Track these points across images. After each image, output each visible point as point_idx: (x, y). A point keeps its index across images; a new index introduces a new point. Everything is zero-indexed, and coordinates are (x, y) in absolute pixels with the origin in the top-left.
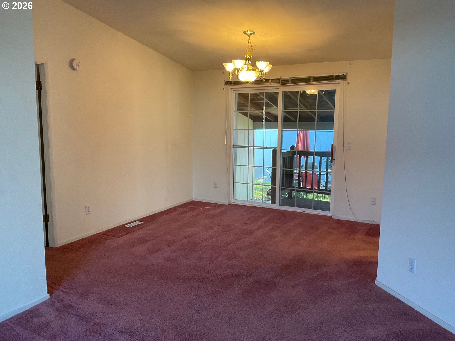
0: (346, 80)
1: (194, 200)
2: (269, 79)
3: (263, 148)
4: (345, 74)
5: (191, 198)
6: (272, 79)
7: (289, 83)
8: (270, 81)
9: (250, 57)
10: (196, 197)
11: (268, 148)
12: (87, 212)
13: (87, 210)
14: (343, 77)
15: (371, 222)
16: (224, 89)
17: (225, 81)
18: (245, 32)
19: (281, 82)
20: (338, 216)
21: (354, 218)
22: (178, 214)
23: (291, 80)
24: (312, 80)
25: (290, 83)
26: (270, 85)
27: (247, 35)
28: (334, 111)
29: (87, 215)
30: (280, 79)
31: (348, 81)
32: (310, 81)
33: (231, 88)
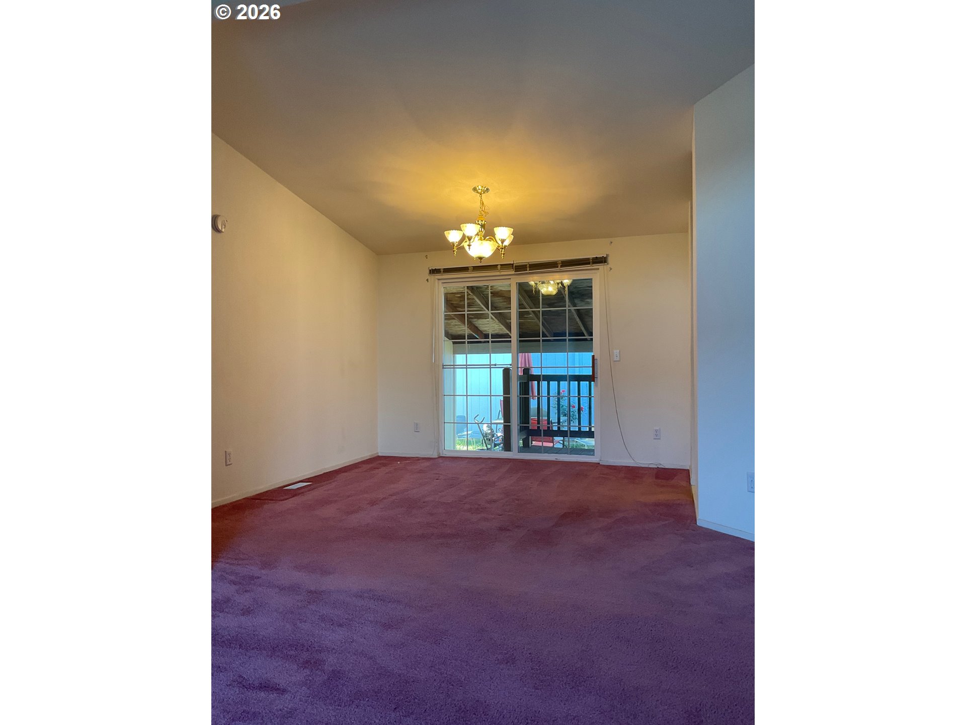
0: (608, 264)
1: (380, 454)
2: (498, 265)
3: (489, 366)
4: (605, 256)
5: (375, 453)
6: (501, 265)
7: (527, 271)
8: (499, 267)
9: (483, 223)
10: (384, 450)
11: (497, 366)
12: (228, 461)
13: (228, 457)
14: (602, 260)
15: (656, 465)
16: (427, 280)
17: (430, 269)
18: (475, 189)
19: (515, 269)
20: (607, 461)
21: (633, 461)
22: (365, 471)
23: (530, 265)
24: (559, 265)
25: (528, 269)
26: (498, 274)
27: (478, 192)
28: (592, 309)
29: (229, 466)
30: (513, 264)
31: (609, 266)
32: (557, 267)
33: (439, 280)
